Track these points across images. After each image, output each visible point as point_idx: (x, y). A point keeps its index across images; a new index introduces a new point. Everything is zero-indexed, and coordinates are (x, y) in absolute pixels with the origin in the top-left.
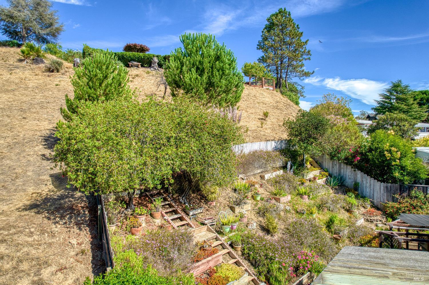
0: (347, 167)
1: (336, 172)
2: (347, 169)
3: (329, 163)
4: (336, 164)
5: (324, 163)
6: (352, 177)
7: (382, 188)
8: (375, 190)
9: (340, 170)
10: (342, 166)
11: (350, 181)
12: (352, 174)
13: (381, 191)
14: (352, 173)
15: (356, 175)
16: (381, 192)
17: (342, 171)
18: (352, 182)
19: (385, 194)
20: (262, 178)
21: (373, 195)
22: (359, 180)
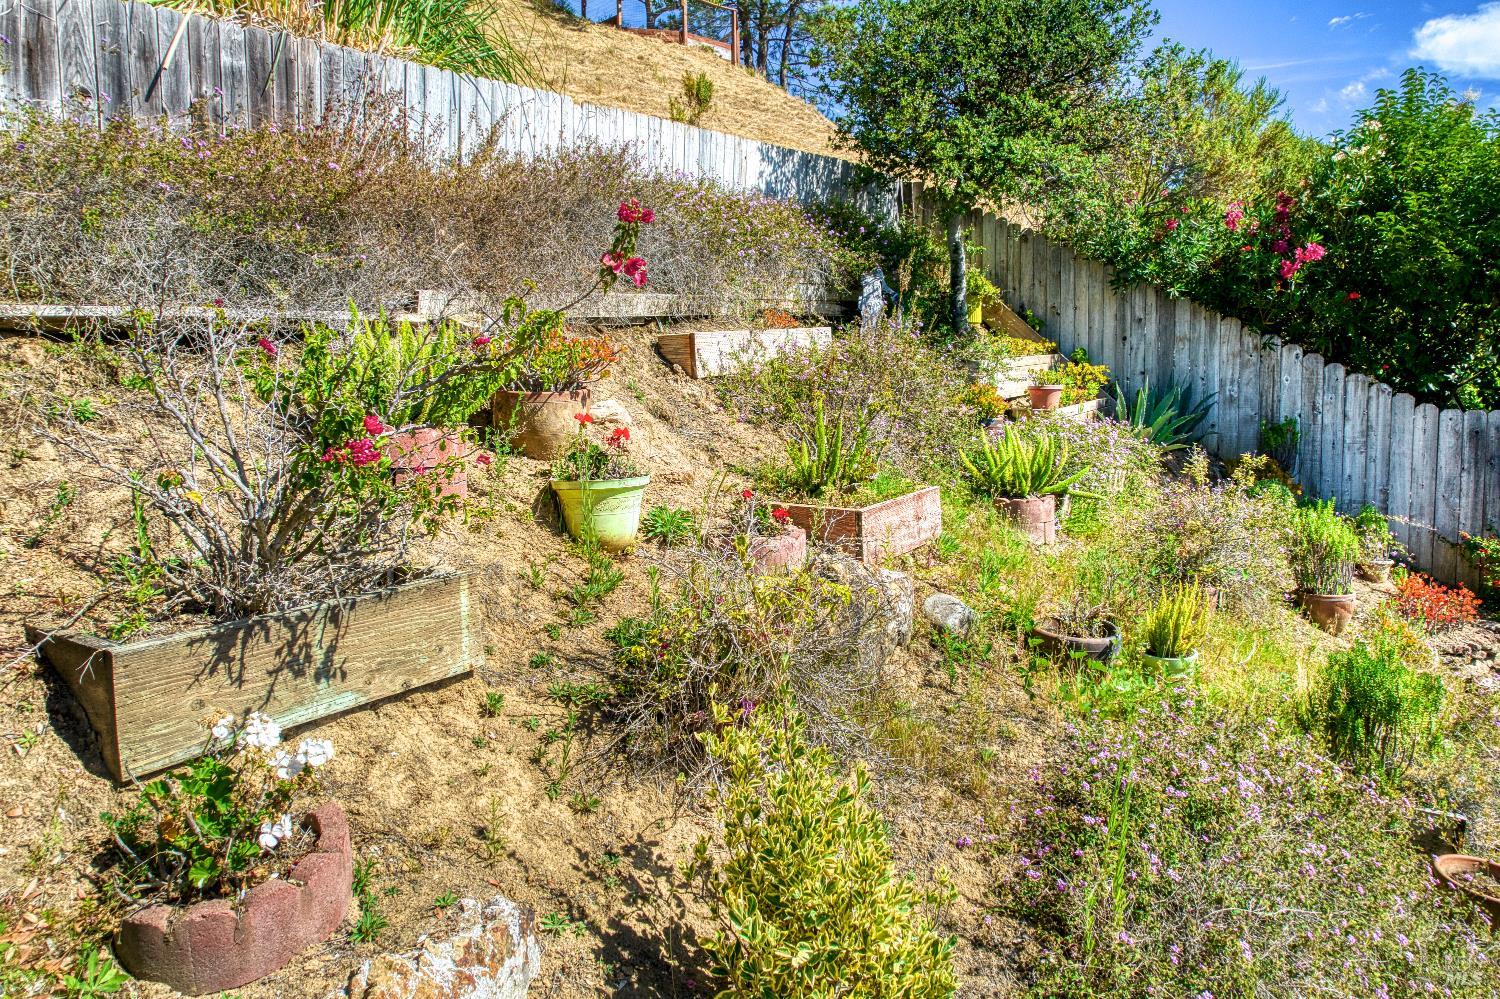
0: (1212, 329)
1: (1140, 368)
2: (1212, 342)
3: (1097, 316)
4: (1139, 314)
5: (1068, 315)
6: (1249, 391)
7: (1447, 441)
8: (1395, 459)
9: (1165, 357)
10: (1183, 326)
11: (1233, 414)
12: (1249, 373)
13: (1442, 462)
14: (1243, 366)
15: (1274, 371)
16: (1436, 471)
17: (1181, 358)
18: (1247, 420)
19: (1467, 482)
20: (669, 363)
21: (1385, 492)
22: (1291, 400)
